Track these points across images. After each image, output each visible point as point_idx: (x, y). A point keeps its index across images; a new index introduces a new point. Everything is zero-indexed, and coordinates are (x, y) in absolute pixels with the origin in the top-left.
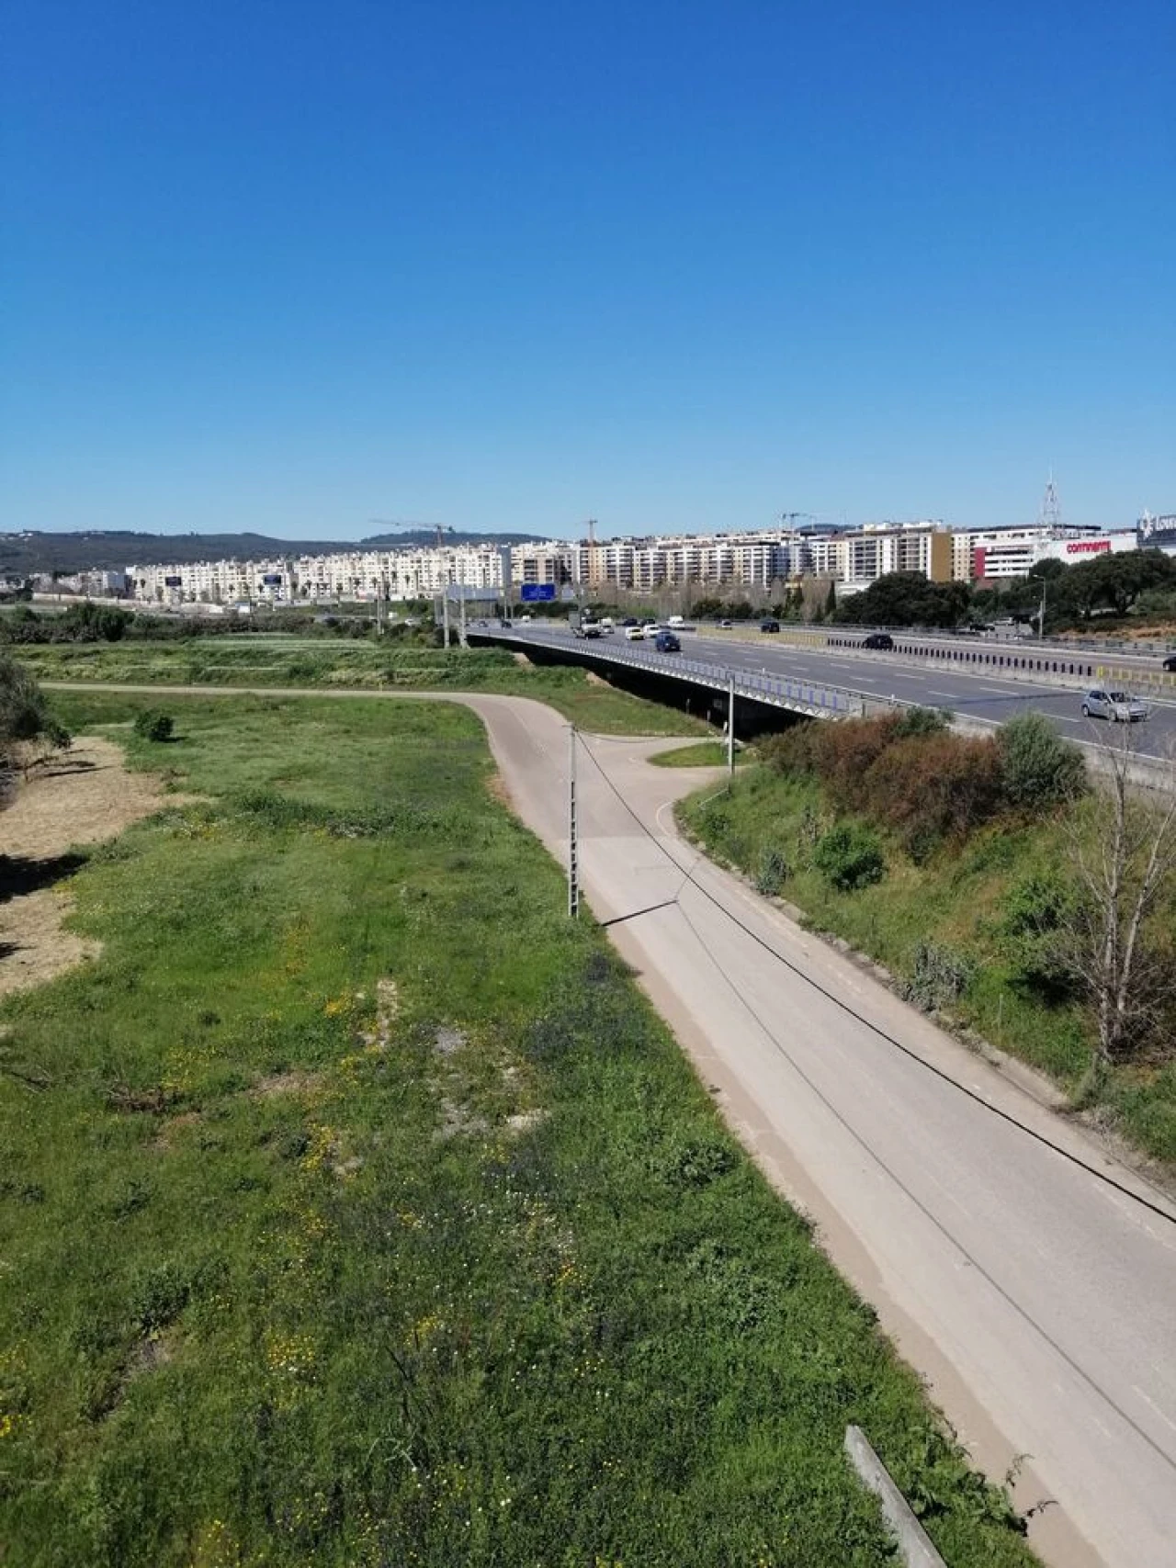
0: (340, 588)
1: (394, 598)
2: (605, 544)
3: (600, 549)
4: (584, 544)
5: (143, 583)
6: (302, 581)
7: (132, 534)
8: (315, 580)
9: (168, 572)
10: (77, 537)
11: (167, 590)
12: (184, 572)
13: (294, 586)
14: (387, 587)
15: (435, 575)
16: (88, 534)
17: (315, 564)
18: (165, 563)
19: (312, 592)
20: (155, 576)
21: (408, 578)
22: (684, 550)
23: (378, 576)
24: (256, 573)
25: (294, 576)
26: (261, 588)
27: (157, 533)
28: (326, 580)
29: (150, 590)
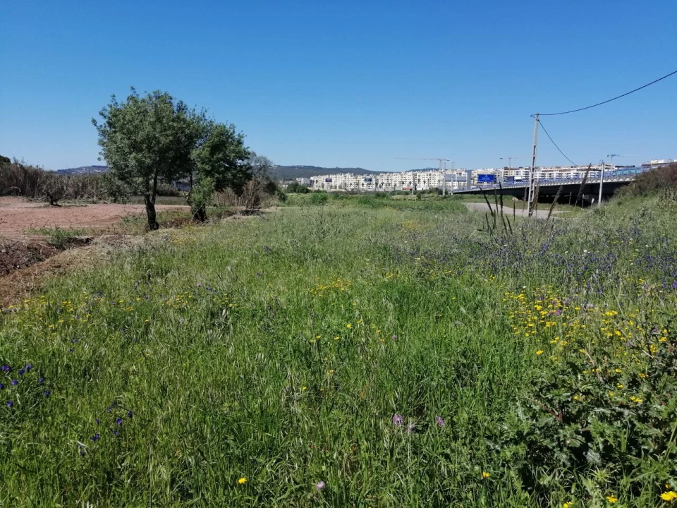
0: (395, 185)
1: (418, 189)
2: (515, 169)
3: (513, 171)
4: (506, 169)
5: (317, 181)
6: (380, 183)
7: (313, 167)
8: (385, 182)
9: (327, 177)
10: (293, 167)
11: (325, 183)
12: (333, 177)
13: (377, 184)
14: (416, 185)
15: (437, 180)
16: (298, 167)
17: (385, 177)
18: (324, 175)
19: (384, 187)
20: (322, 179)
21: (425, 182)
22: (555, 173)
23: (412, 180)
24: (361, 179)
25: (377, 180)
26: (363, 185)
27: (323, 167)
28: (390, 182)
29: (320, 184)
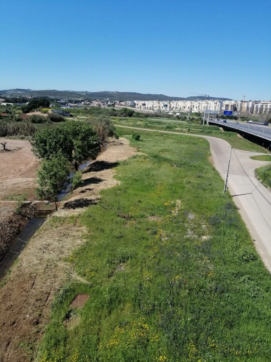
0: (180, 109)
1: (193, 112)
2: (247, 102)
3: (246, 103)
4: (242, 101)
5: (138, 104)
6: (172, 106)
7: (137, 93)
8: (175, 106)
9: (143, 102)
10: (125, 93)
11: (142, 106)
12: (146, 102)
13: (170, 107)
14: (191, 109)
15: (203, 107)
16: (128, 93)
17: (175, 102)
18: (143, 100)
19: (174, 109)
20: (140, 103)
21: (196, 107)
22: (269, 105)
23: (190, 106)
24: (162, 104)
25: (170, 105)
26: (163, 107)
27: (142, 93)
28: (177, 106)
29: (139, 106)
